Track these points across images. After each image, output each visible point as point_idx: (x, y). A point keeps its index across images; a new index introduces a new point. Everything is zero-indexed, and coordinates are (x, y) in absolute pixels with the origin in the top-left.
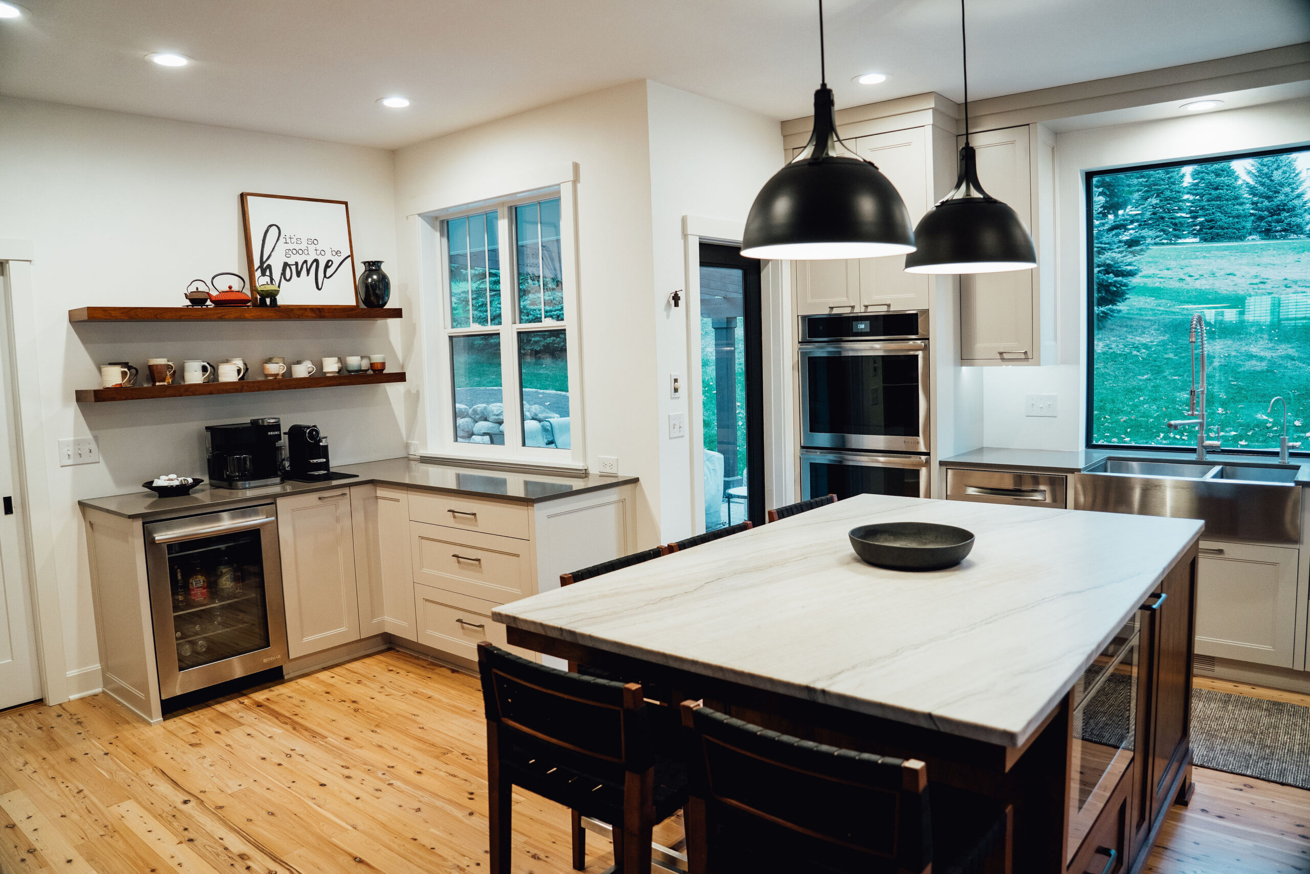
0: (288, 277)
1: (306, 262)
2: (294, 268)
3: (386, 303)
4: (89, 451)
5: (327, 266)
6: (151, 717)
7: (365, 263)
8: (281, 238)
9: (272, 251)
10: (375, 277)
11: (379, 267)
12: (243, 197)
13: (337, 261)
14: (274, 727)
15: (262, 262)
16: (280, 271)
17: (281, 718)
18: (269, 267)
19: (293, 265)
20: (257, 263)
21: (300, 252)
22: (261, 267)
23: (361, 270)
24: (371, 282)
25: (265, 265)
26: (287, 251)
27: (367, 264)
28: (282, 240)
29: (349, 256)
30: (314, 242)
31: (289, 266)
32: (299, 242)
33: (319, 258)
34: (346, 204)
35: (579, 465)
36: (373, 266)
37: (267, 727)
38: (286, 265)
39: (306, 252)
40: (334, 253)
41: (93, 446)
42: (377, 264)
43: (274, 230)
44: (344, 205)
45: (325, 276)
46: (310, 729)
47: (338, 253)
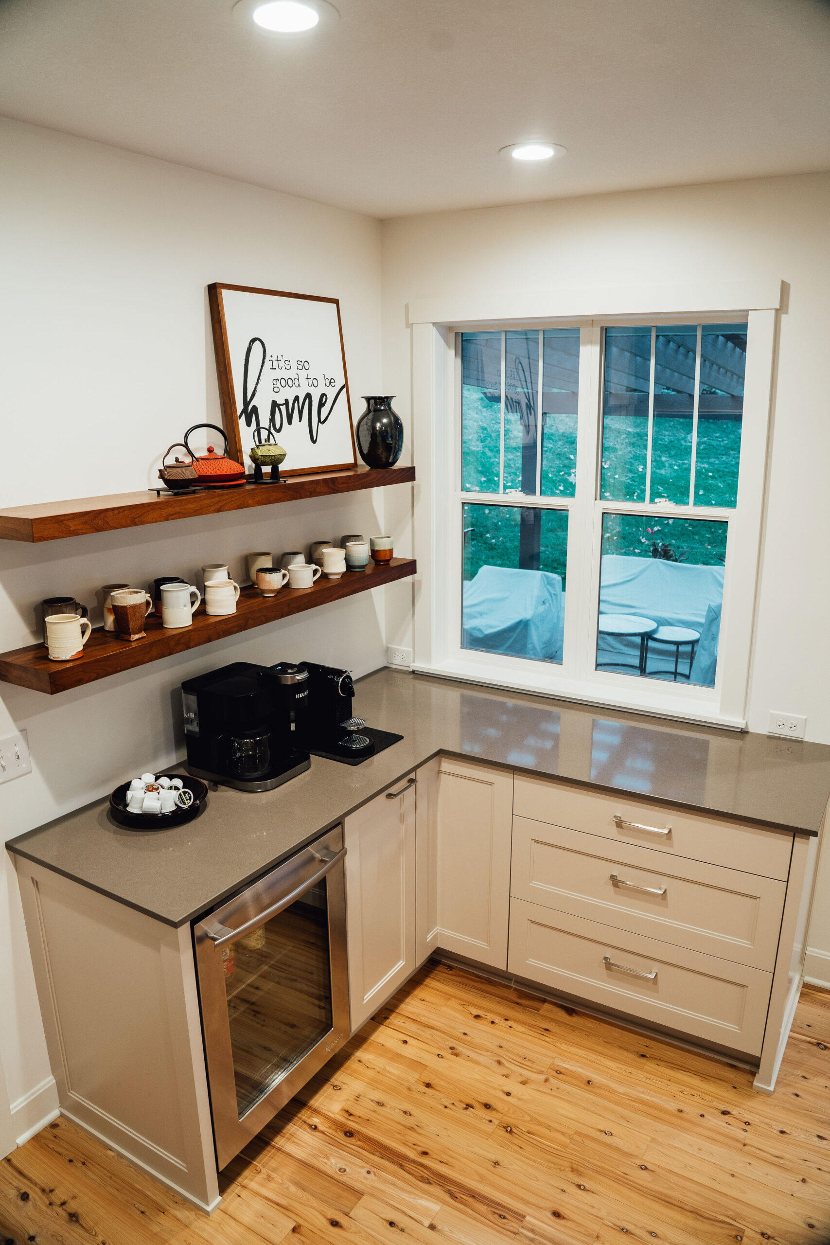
0: (278, 427)
1: (297, 398)
2: (283, 408)
3: (395, 460)
4: (15, 757)
5: (321, 405)
6: (207, 1202)
7: (368, 399)
8: (267, 360)
9: (257, 384)
10: (385, 421)
11: (389, 405)
12: (214, 291)
13: (331, 394)
14: (422, 1198)
15: (246, 403)
16: (268, 417)
17: (408, 1166)
18: (255, 409)
19: (282, 405)
20: (240, 407)
21: (290, 382)
22: (245, 411)
23: (360, 408)
24: (381, 428)
25: (250, 408)
26: (275, 381)
27: (372, 402)
28: (268, 364)
29: (343, 387)
30: (304, 365)
31: (279, 405)
32: (288, 367)
33: (311, 391)
34: (336, 302)
35: (735, 720)
36: (381, 404)
37: (405, 1196)
38: (275, 405)
39: (296, 382)
40: (328, 382)
41: (21, 747)
42: (385, 401)
43: (257, 345)
44: (335, 305)
45: (319, 421)
46: (480, 1195)
47: (332, 381)
